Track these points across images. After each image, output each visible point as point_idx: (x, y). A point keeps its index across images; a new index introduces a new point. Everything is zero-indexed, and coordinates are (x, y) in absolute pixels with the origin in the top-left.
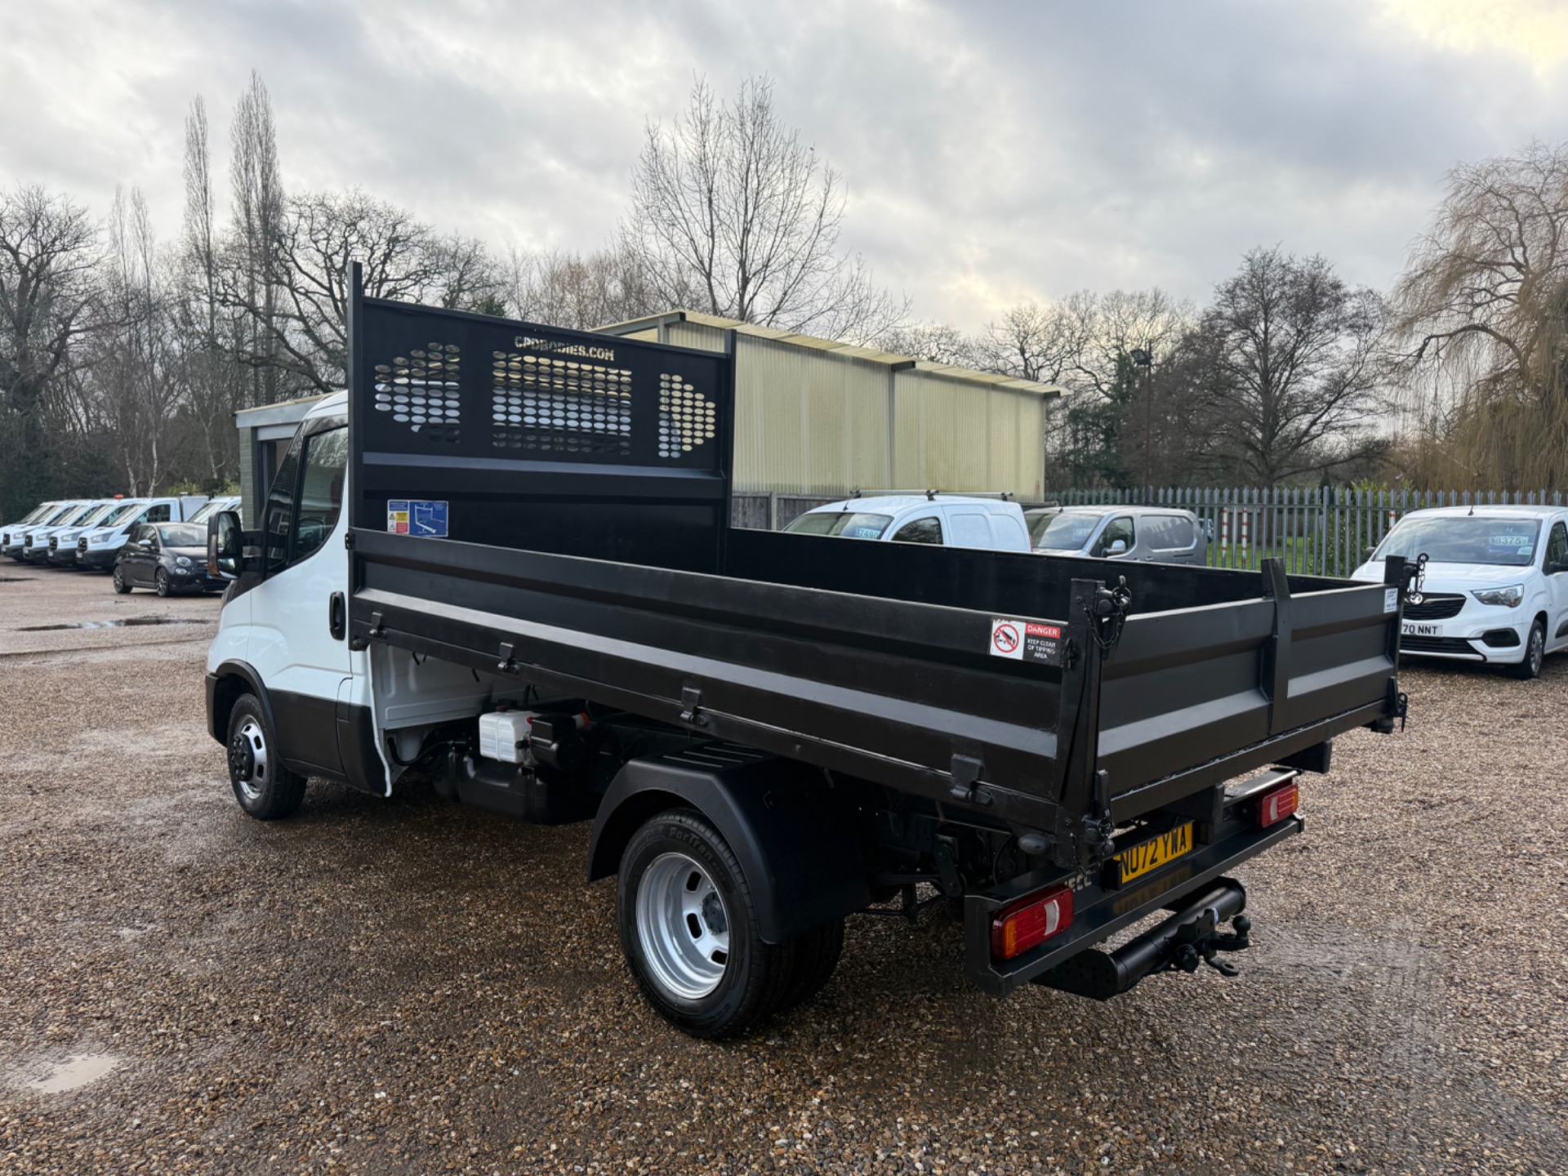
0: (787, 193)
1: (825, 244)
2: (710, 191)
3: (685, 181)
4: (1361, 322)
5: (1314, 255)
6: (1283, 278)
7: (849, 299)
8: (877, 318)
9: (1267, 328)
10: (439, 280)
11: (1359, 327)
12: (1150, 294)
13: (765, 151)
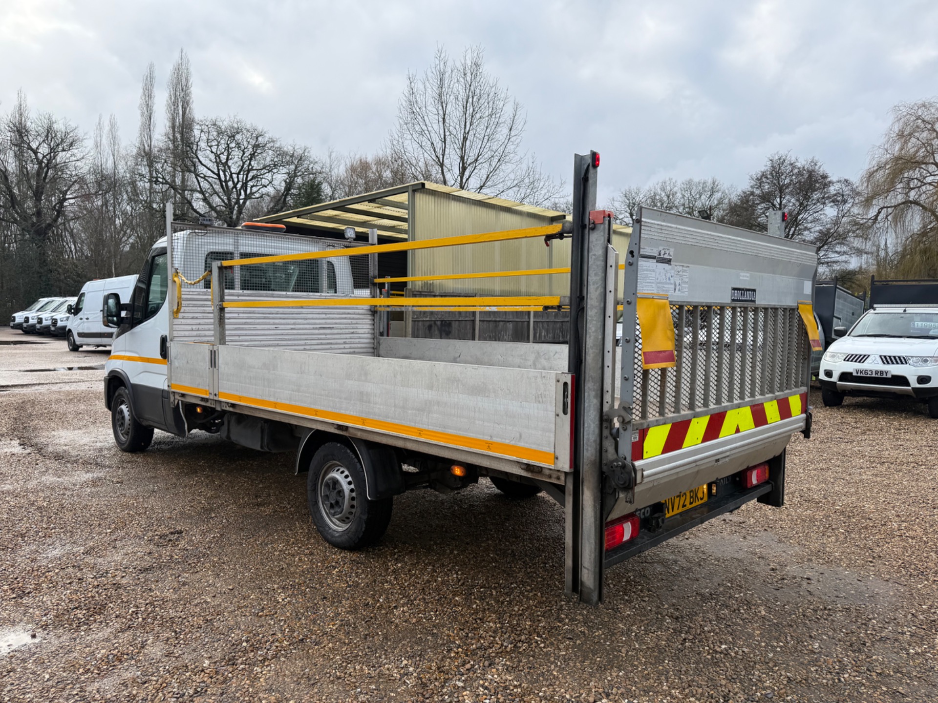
0: (491, 115)
1: (513, 147)
2: (444, 115)
3: (429, 108)
4: (840, 198)
5: (811, 158)
6: (792, 171)
7: (527, 180)
8: (543, 192)
9: (781, 202)
10: (284, 170)
11: (838, 201)
12: (710, 181)
13: (478, 91)
